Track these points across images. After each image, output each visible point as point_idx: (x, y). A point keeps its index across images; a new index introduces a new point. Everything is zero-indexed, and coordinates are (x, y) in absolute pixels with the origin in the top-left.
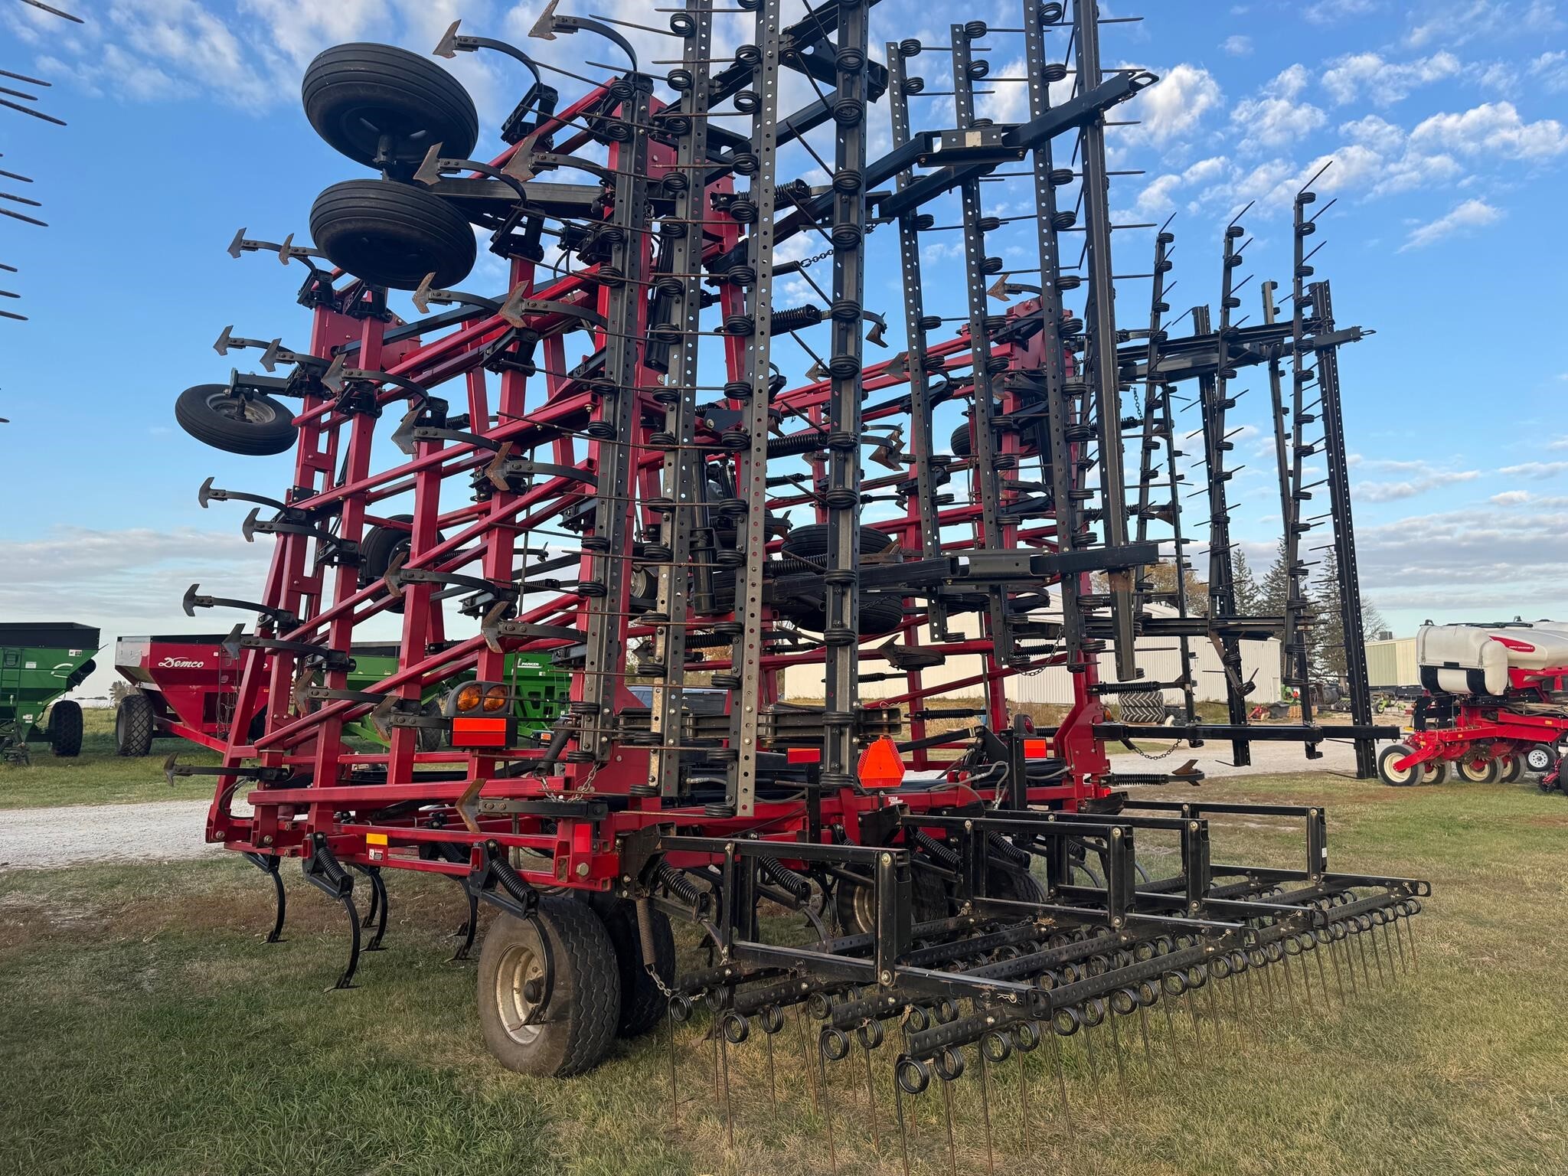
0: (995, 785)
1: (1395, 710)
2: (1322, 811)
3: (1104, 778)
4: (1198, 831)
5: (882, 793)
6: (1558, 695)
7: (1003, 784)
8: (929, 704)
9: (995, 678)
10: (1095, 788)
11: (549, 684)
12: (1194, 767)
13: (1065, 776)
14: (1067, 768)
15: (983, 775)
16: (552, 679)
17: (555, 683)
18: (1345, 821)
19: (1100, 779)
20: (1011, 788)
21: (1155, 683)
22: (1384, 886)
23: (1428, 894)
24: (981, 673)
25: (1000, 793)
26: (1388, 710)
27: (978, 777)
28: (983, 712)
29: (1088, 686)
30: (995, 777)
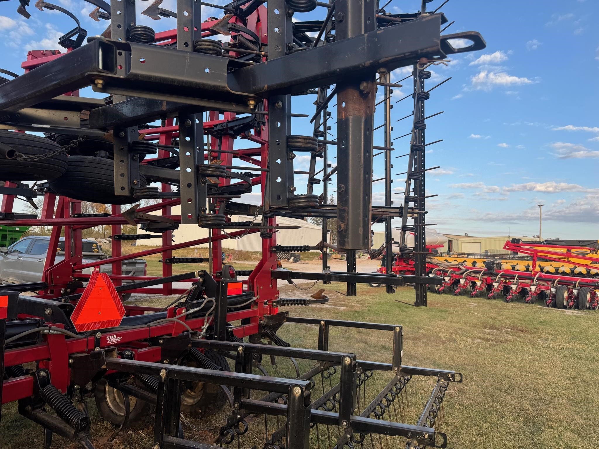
0: (205, 315)
1: (365, 257)
2: (401, 328)
3: (275, 302)
4: (350, 364)
5: (99, 335)
6: (430, 255)
7: (210, 314)
8: (176, 254)
9: (216, 240)
10: (270, 307)
11: (4, 233)
12: (323, 294)
13: (253, 304)
14: (255, 298)
15: (196, 309)
16: (5, 231)
17: (7, 233)
18: (361, 304)
19: (273, 302)
20: (216, 317)
21: (308, 246)
22: (437, 375)
23: (461, 381)
24: (207, 236)
25: (208, 320)
26: (362, 257)
27: (192, 311)
28: (207, 260)
29: (271, 247)
30: (206, 308)
